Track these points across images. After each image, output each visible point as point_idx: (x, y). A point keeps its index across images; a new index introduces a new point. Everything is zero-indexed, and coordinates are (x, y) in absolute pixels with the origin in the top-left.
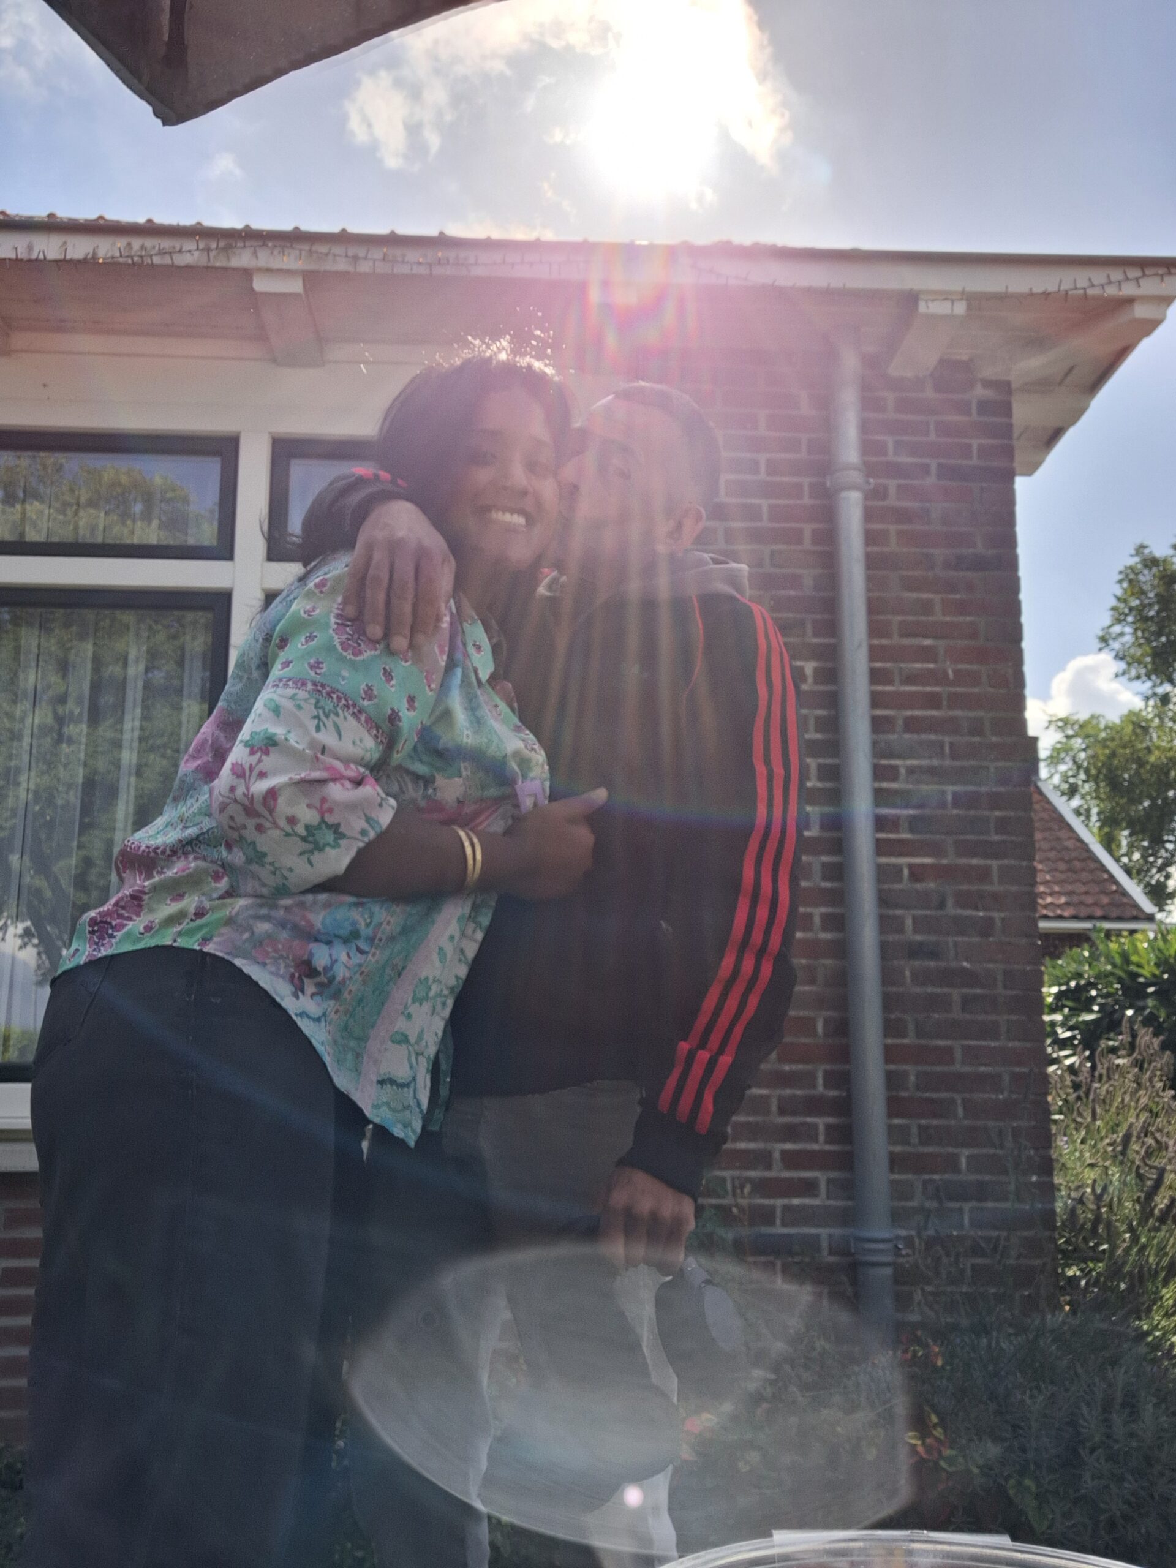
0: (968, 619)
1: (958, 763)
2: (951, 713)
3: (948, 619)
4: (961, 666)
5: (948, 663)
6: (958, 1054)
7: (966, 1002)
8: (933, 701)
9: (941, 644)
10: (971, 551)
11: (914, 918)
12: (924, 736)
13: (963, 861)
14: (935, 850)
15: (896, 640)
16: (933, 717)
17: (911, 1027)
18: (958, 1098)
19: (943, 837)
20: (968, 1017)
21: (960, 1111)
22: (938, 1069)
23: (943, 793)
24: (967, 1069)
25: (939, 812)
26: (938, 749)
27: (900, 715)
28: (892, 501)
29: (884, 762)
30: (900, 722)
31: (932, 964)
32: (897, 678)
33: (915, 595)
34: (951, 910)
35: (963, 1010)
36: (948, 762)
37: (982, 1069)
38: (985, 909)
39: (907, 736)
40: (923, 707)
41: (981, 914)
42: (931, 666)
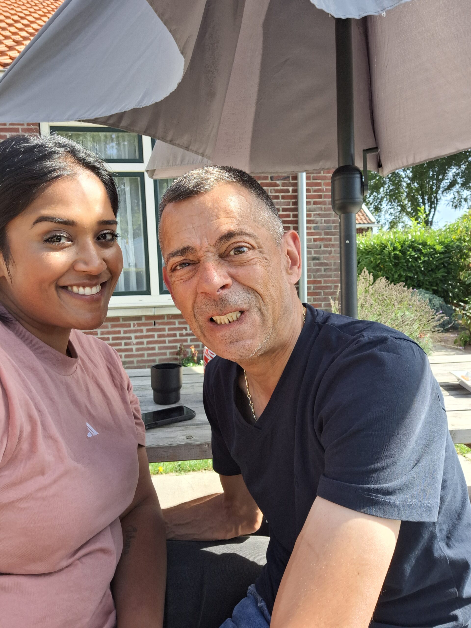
1: (325, 212)
2: (324, 200)
3: (324, 175)
4: (327, 187)
6: (323, 282)
7: (325, 270)
8: (320, 197)
9: (322, 182)
11: (314, 251)
12: (318, 206)
13: (326, 237)
14: (319, 234)
15: (312, 181)
16: (320, 201)
17: (312, 276)
18: (322, 291)
19: (321, 231)
20: (325, 273)
21: (323, 294)
22: (318, 285)
23: (322, 220)
24: (325, 285)
25: (321, 225)
26: (321, 209)
27: (312, 201)
29: (309, 213)
30: (312, 202)
31: (318, 261)
32: (312, 191)
34: (323, 248)
35: (324, 272)
36: (323, 212)
37: (328, 285)
38: (330, 248)
39: (314, 206)
40: (318, 198)
41: (329, 249)
42: (320, 187)
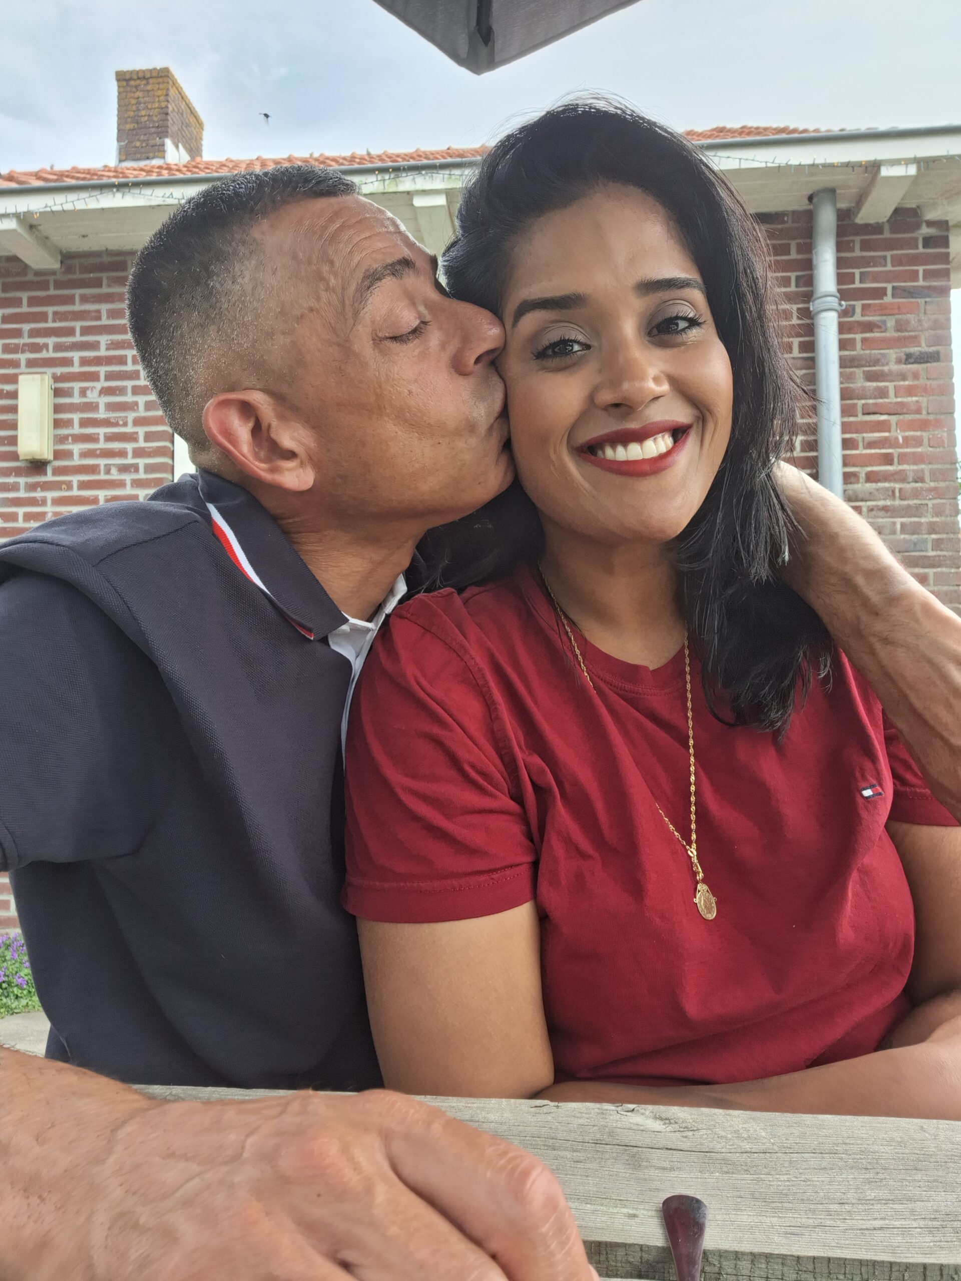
0: (914, 399)
1: (905, 503)
2: (901, 467)
3: (899, 400)
4: (907, 434)
5: (899, 431)
8: (888, 459)
9: (893, 419)
10: (916, 349)
12: (880, 485)
15: (861, 418)
16: (887, 471)
23: (894, 524)
26: (890, 493)
27: (862, 471)
28: (858, 317)
30: (862, 476)
32: (861, 445)
33: (874, 384)
36: (897, 502)
39: (868, 485)
40: (880, 465)
42: (886, 434)
